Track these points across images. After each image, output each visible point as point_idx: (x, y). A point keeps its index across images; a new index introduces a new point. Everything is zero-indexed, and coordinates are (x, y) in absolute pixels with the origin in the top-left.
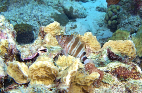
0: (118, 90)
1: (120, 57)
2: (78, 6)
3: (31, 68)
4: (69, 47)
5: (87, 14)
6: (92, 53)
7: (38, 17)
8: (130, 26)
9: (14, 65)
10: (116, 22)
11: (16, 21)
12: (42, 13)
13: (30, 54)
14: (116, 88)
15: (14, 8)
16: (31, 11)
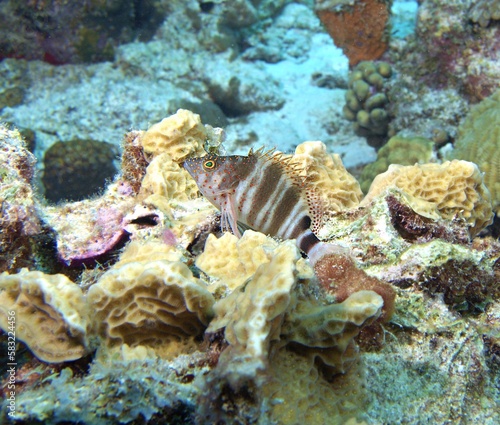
0: (455, 352)
1: (437, 223)
2: (254, 76)
3: (97, 296)
4: (243, 200)
5: (284, 96)
6: (333, 216)
7: (127, 116)
8: (432, 124)
9: (23, 287)
10: (381, 113)
11: (55, 134)
12: (140, 102)
13: (93, 238)
14: (447, 344)
15: (46, 93)
16: (102, 97)
